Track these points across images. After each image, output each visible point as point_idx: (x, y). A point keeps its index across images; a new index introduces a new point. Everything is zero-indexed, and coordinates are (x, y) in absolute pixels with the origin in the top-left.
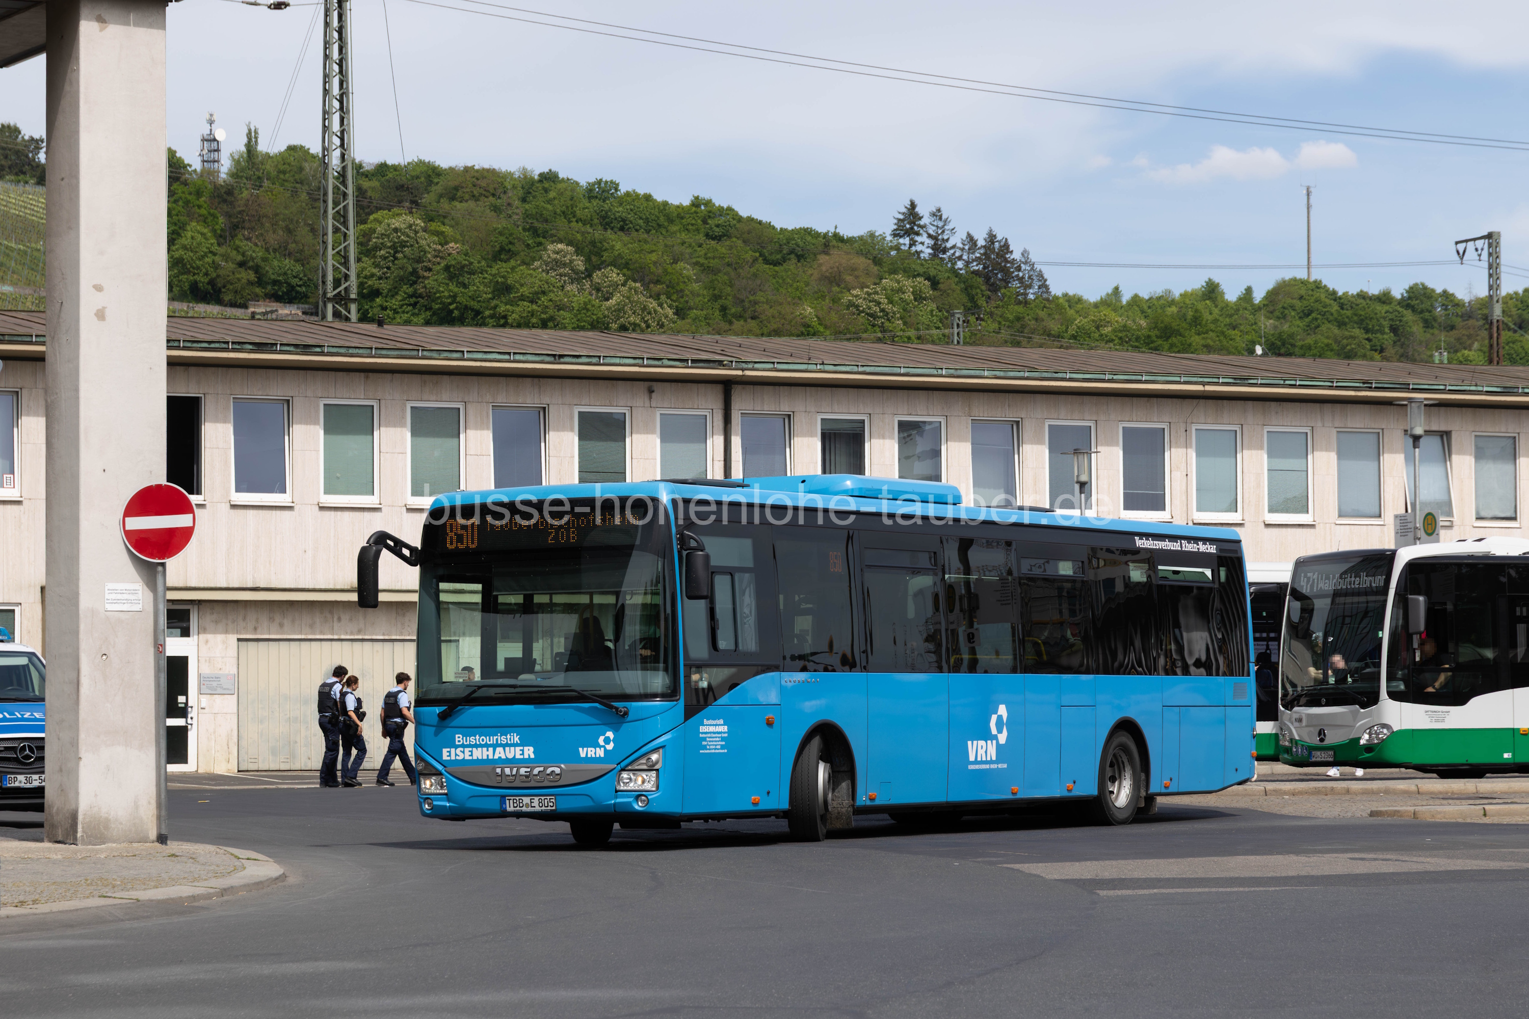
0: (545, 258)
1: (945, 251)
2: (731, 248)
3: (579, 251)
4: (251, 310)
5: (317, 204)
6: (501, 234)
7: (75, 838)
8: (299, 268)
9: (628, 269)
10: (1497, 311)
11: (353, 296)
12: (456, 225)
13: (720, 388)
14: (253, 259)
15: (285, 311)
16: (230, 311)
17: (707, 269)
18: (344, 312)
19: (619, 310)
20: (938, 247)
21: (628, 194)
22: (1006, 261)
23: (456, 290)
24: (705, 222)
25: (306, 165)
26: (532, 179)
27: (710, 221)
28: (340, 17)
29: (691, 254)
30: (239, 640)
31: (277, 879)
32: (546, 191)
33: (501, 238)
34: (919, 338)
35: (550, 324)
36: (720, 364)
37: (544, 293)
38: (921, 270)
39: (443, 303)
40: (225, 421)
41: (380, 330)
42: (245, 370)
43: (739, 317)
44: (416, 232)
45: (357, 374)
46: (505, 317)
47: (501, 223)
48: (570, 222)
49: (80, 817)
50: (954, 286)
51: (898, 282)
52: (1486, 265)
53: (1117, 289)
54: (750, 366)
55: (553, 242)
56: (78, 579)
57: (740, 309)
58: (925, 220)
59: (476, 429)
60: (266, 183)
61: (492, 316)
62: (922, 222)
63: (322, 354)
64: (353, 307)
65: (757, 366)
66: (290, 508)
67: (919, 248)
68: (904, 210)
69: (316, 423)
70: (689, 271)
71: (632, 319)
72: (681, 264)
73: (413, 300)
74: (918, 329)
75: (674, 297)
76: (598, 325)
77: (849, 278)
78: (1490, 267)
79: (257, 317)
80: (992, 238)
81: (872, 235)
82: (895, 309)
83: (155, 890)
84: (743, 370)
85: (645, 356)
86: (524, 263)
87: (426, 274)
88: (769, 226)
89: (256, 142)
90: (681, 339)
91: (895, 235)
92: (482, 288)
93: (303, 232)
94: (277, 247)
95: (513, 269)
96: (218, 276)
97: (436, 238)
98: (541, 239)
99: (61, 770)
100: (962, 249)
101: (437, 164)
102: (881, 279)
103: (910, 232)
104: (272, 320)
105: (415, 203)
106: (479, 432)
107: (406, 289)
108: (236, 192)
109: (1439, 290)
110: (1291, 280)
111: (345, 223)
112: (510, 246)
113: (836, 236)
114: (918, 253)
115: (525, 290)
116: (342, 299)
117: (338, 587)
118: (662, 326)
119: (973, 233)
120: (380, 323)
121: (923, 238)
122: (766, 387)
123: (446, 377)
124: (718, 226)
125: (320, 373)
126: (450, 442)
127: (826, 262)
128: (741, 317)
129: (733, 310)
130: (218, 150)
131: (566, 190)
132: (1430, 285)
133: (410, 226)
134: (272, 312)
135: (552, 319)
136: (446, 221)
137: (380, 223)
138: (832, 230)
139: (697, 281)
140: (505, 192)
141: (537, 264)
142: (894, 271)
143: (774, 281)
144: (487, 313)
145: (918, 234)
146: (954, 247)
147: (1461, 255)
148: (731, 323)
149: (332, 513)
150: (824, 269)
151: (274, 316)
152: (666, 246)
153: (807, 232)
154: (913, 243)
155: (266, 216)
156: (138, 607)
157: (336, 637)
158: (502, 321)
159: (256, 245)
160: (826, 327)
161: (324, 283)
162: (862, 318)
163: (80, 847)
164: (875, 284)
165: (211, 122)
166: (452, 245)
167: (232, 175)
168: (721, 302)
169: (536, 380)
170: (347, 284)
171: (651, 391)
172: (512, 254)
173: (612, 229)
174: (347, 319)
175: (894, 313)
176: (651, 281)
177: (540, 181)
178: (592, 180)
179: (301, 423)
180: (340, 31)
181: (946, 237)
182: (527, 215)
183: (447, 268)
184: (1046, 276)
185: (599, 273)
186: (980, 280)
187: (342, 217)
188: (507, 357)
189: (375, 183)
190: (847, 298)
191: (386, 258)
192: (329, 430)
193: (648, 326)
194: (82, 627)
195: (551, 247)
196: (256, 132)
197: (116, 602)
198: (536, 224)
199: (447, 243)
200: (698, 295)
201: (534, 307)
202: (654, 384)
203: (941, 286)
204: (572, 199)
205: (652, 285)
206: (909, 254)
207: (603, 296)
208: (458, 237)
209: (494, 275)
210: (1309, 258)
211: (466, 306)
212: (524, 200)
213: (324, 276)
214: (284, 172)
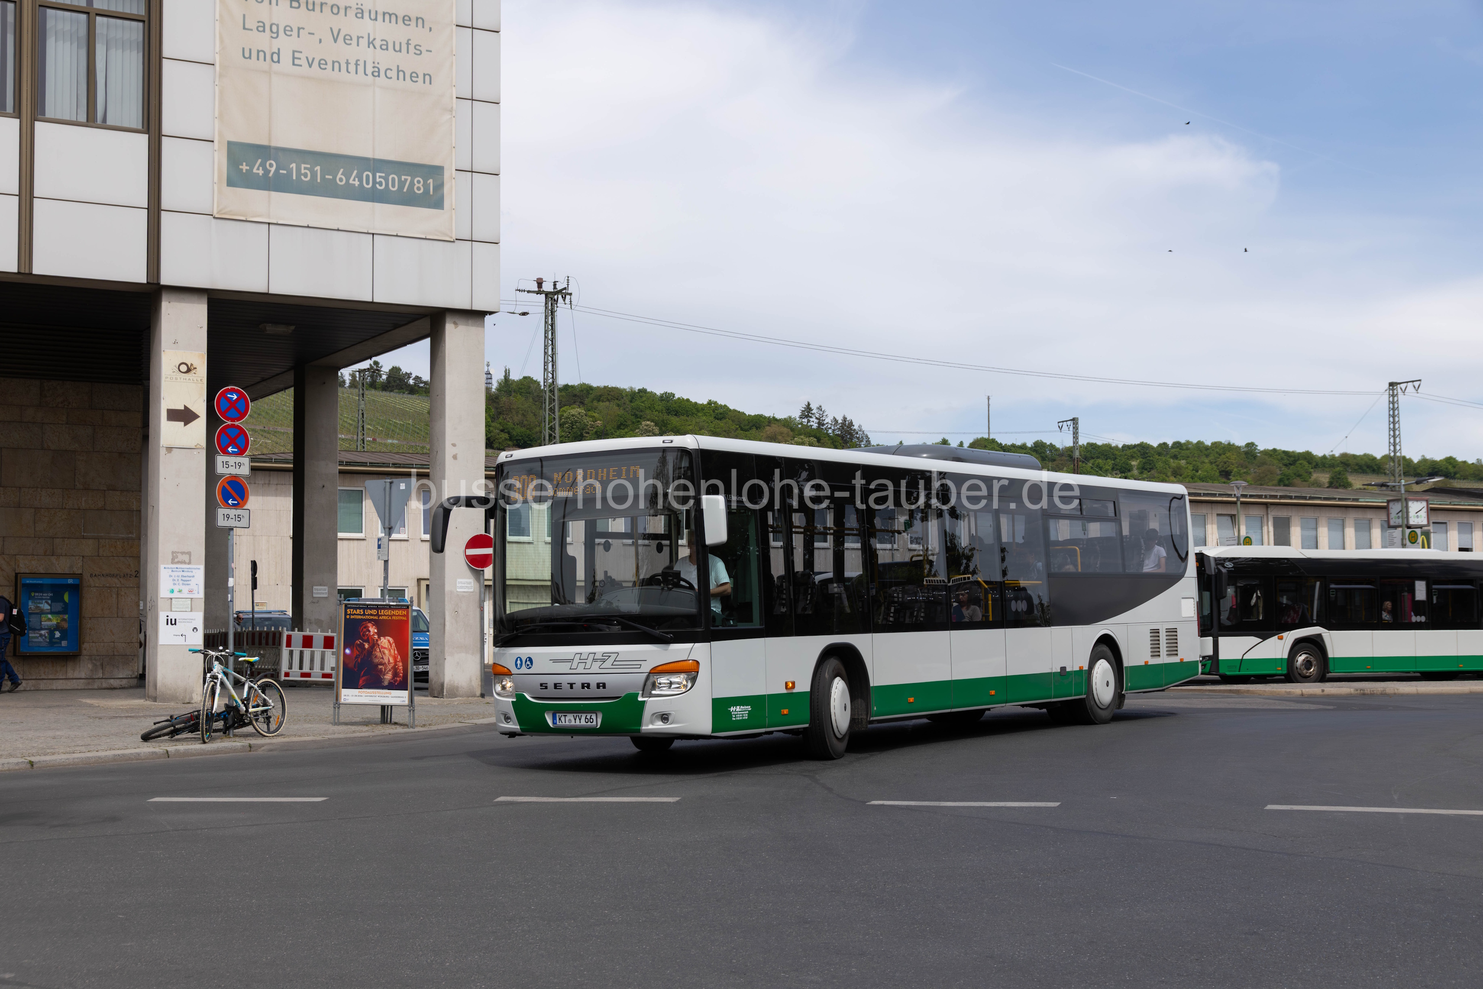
0: (641, 427)
1: (823, 425)
2: (726, 423)
3: (656, 425)
5: (537, 403)
6: (621, 417)
7: (443, 695)
8: (528, 432)
10: (1077, 454)
12: (600, 413)
14: (507, 429)
16: (498, 452)
20: (821, 424)
21: (679, 399)
22: (851, 429)
24: (714, 411)
25: (535, 386)
26: (635, 391)
27: (716, 411)
28: (552, 319)
29: (708, 427)
32: (641, 397)
33: (622, 419)
38: (813, 434)
44: (582, 416)
47: (621, 412)
48: (652, 411)
49: (445, 686)
50: (827, 441)
51: (802, 439)
52: (1072, 433)
55: (645, 421)
56: (444, 577)
60: (513, 394)
62: (813, 412)
67: (812, 423)
68: (805, 406)
77: (780, 437)
78: (1074, 433)
80: (845, 419)
81: (790, 417)
83: (484, 720)
86: (631, 430)
87: (587, 435)
88: (743, 414)
89: (509, 375)
91: (801, 417)
93: (531, 417)
94: (519, 423)
95: (626, 433)
96: (491, 436)
97: (591, 419)
98: (640, 420)
99: (436, 664)
100: (831, 424)
101: (591, 385)
102: (795, 438)
103: (807, 416)
105: (582, 403)
108: (500, 398)
109: (1048, 443)
110: (981, 438)
111: (554, 413)
112: (625, 423)
113: (774, 417)
114: (811, 426)
119: (836, 417)
121: (814, 419)
124: (721, 414)
127: (769, 430)
130: (491, 379)
131: (650, 397)
132: (1044, 441)
133: (579, 413)
136: (596, 411)
137: (566, 412)
140: (623, 398)
141: (637, 430)
142: (800, 434)
145: (811, 417)
146: (827, 423)
147: (1061, 428)
150: (768, 433)
152: (696, 422)
153: (761, 416)
154: (809, 421)
155: (513, 409)
156: (472, 590)
159: (509, 422)
161: (544, 440)
163: (445, 699)
164: (792, 440)
165: (488, 366)
166: (599, 422)
167: (497, 389)
172: (627, 426)
173: (671, 414)
177: (638, 393)
178: (662, 393)
180: (552, 325)
181: (824, 419)
182: (633, 409)
183: (596, 432)
184: (869, 437)
186: (840, 438)
187: (552, 410)
189: (563, 394)
191: (569, 428)
194: (446, 599)
195: (644, 423)
196: (509, 371)
197: (461, 587)
198: (637, 413)
199: (596, 421)
203: (821, 441)
204: (653, 401)
206: (807, 426)
208: (602, 418)
210: (989, 429)
212: (631, 402)
213: (544, 437)
214: (521, 389)
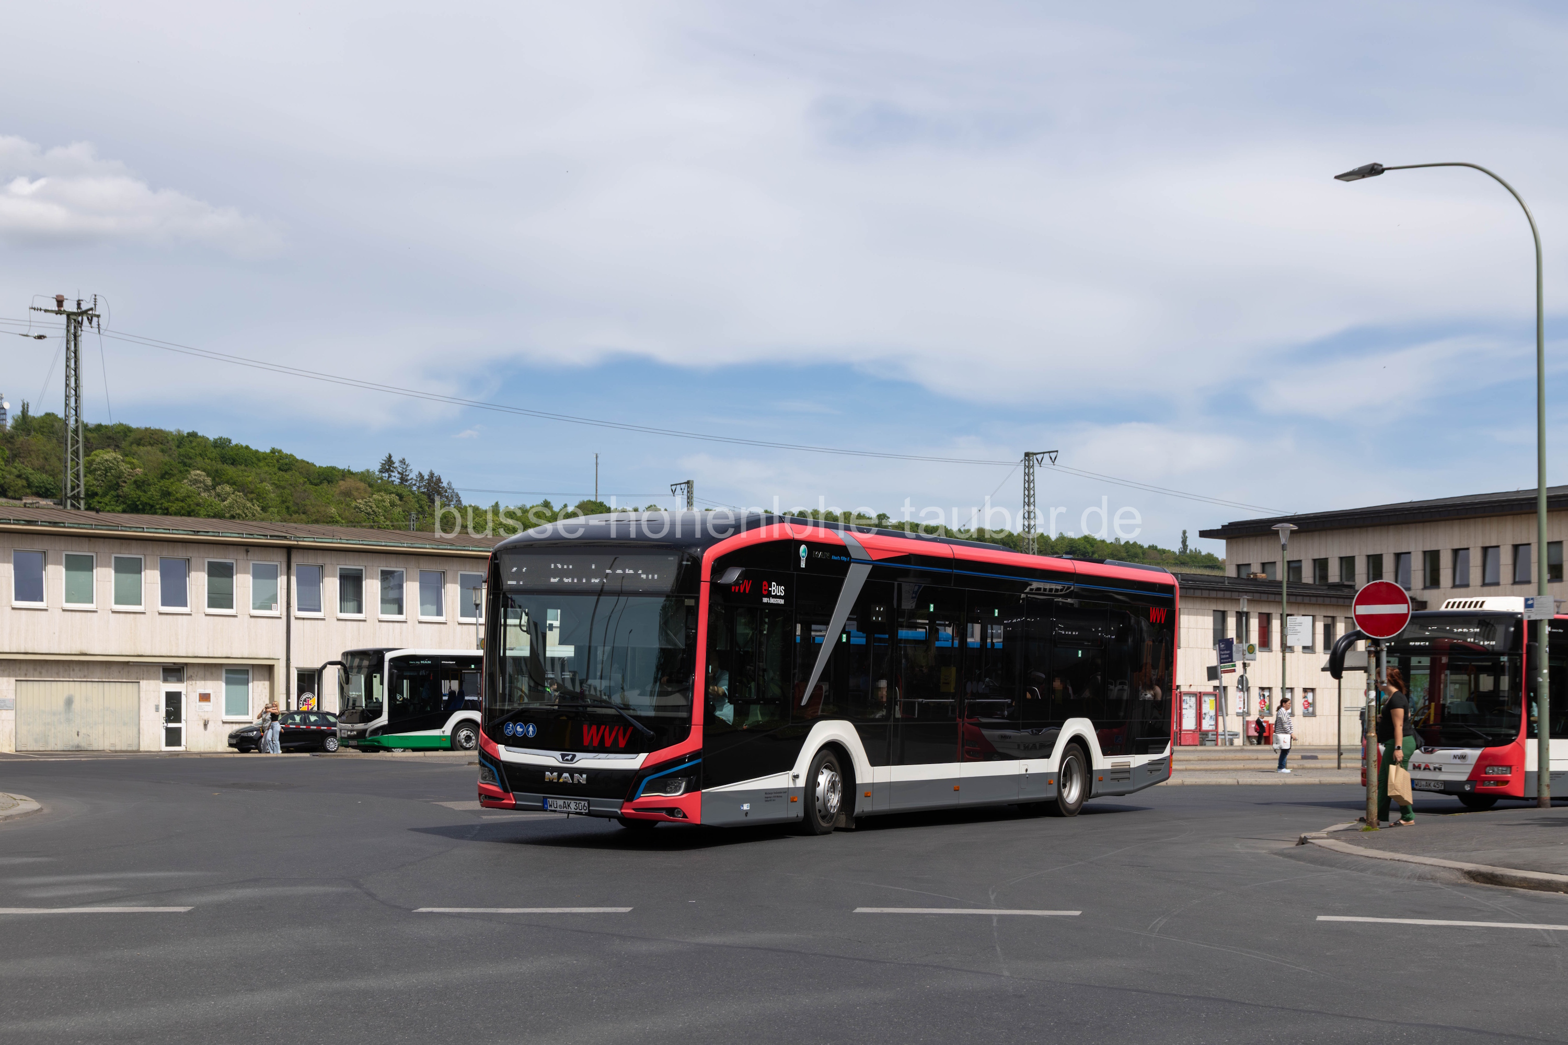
0: (190, 477)
1: (407, 481)
2: (292, 475)
3: (208, 475)
4: (24, 501)
5: (62, 445)
6: (165, 464)
8: (51, 479)
9: (236, 485)
11: (82, 496)
12: (140, 458)
13: (285, 551)
14: (25, 474)
15: (43, 502)
16: (12, 502)
17: (278, 487)
18: (77, 504)
19: (231, 507)
20: (403, 479)
21: (236, 445)
22: (439, 487)
23: (140, 493)
24: (278, 461)
25: (56, 424)
26: (183, 436)
27: (280, 461)
28: (75, 344)
29: (270, 479)
30: (16, 681)
31: (37, 810)
32: (191, 442)
33: (166, 467)
34: (392, 526)
35: (192, 514)
36: (285, 538)
37: (189, 497)
38: (394, 490)
39: (133, 501)
40: (9, 562)
41: (97, 515)
42: (20, 535)
43: (296, 512)
44: (118, 462)
45: (84, 538)
46: (167, 509)
47: (166, 459)
48: (204, 459)
50: (411, 499)
52: (686, 497)
53: (497, 503)
54: (302, 539)
55: (194, 470)
57: (296, 508)
58: (396, 465)
59: (151, 569)
60: (33, 433)
61: (161, 508)
62: (395, 466)
63: (64, 527)
64: (82, 502)
65: (305, 539)
66: (46, 610)
67: (393, 479)
68: (385, 459)
69: (60, 564)
70: (269, 487)
71: (238, 512)
72: (264, 484)
73: (117, 498)
74: (392, 522)
75: (261, 501)
76: (218, 516)
77: (355, 493)
78: (688, 498)
79: (28, 505)
80: (432, 474)
81: (368, 471)
82: (380, 511)
84: (297, 541)
85: (244, 533)
86: (178, 480)
87: (123, 484)
88: (313, 465)
89: (28, 411)
90: (264, 524)
91: (380, 471)
92: (154, 493)
93: (54, 461)
94: (39, 467)
95: (172, 483)
96: (5, 482)
97: (129, 466)
98: (189, 469)
100: (416, 480)
101: (130, 425)
102: (373, 494)
103: (388, 471)
104: (37, 508)
105: (117, 446)
106: (152, 571)
107: (114, 493)
108: (16, 437)
110: (587, 501)
111: (78, 456)
112: (171, 471)
113: (349, 471)
114: (393, 481)
115: (178, 495)
116: (76, 497)
117: (73, 653)
118: (254, 515)
119: (422, 472)
120: (98, 511)
121: (396, 474)
122: (310, 551)
123: (134, 542)
124: (286, 464)
125: (63, 537)
126: (136, 576)
127: (343, 485)
128: (297, 512)
129: (293, 509)
130: (5, 414)
131: (202, 442)
132: (658, 505)
133: (115, 459)
134: (36, 503)
135: (193, 511)
136: (135, 457)
137: (97, 456)
138: (347, 468)
139: (273, 493)
140: (168, 442)
141: (185, 481)
142: (379, 491)
143: (315, 494)
144: (158, 507)
145: (392, 471)
146: (411, 479)
147: (674, 492)
148: (291, 515)
149: (70, 613)
150: (342, 488)
151: (37, 505)
152: (256, 473)
153: (333, 468)
154: (390, 476)
155: (32, 451)
157: (71, 680)
158: (166, 512)
159: (27, 466)
160: (342, 519)
161: (66, 488)
162: (363, 514)
164: (370, 497)
166: (138, 469)
167: (13, 427)
168: (286, 504)
169: (184, 544)
170: (79, 489)
171: (247, 551)
172: (172, 475)
173: (227, 464)
174: (79, 508)
175: (379, 512)
176: (248, 492)
177: (188, 437)
178: (216, 437)
179: (53, 563)
180: (76, 352)
181: (407, 474)
182: (180, 455)
183: (135, 482)
184: (460, 496)
185: (220, 487)
186: (426, 497)
187: (76, 453)
188: (168, 531)
189: (95, 435)
190: (354, 504)
191: (101, 476)
192: (68, 568)
193: (246, 516)
195: (193, 472)
196: (28, 405)
198: (185, 460)
199: (135, 468)
200: (274, 500)
201: (183, 504)
202: (249, 547)
203: (404, 499)
204: (205, 447)
205: (248, 494)
206: (388, 482)
207: (222, 499)
208: (142, 465)
209: (161, 486)
211: (146, 503)
212: (178, 447)
213: (66, 485)
214: (43, 427)
